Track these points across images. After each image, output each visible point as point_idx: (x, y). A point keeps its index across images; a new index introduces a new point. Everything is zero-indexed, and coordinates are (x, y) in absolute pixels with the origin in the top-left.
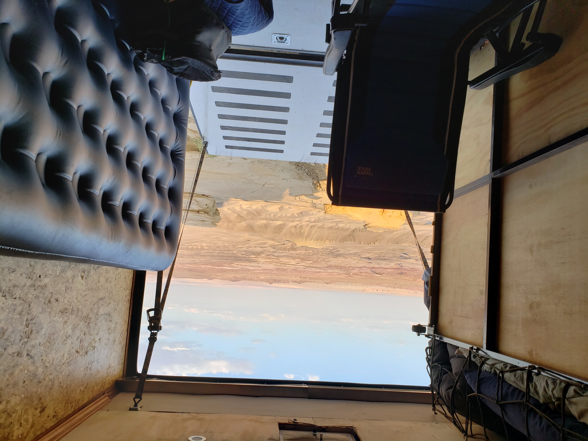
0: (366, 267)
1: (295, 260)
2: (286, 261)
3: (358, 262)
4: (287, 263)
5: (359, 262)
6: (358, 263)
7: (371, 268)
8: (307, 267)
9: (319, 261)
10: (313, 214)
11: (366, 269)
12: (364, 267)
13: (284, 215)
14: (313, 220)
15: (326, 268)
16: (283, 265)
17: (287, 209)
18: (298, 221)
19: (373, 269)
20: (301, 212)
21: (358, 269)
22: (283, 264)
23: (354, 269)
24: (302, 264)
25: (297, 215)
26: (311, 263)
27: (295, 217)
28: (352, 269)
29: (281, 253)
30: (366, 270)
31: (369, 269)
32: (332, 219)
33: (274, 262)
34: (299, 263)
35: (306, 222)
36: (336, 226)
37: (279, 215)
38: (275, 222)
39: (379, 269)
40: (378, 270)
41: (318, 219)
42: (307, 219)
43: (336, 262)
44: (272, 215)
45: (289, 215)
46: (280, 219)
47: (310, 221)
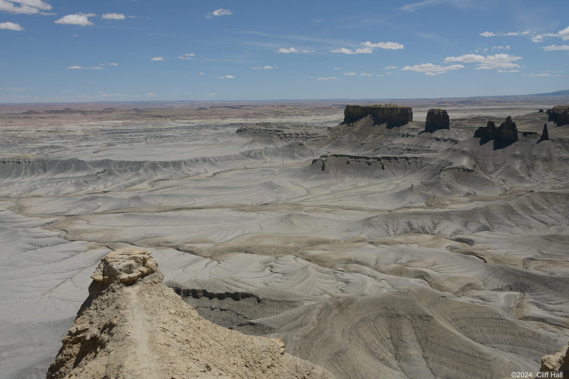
1: (39, 136)
8: (22, 131)
13: (55, 185)
14: (17, 185)
20: (31, 191)
24: (29, 133)
26: (18, 135)
27: (40, 185)
29: (55, 143)
33: (65, 132)
35: (24, 182)
37: (60, 184)
38: (64, 176)
41: (9, 186)
42: (24, 185)
44: (69, 183)
45: (47, 186)
46: (58, 180)
47: (20, 183)
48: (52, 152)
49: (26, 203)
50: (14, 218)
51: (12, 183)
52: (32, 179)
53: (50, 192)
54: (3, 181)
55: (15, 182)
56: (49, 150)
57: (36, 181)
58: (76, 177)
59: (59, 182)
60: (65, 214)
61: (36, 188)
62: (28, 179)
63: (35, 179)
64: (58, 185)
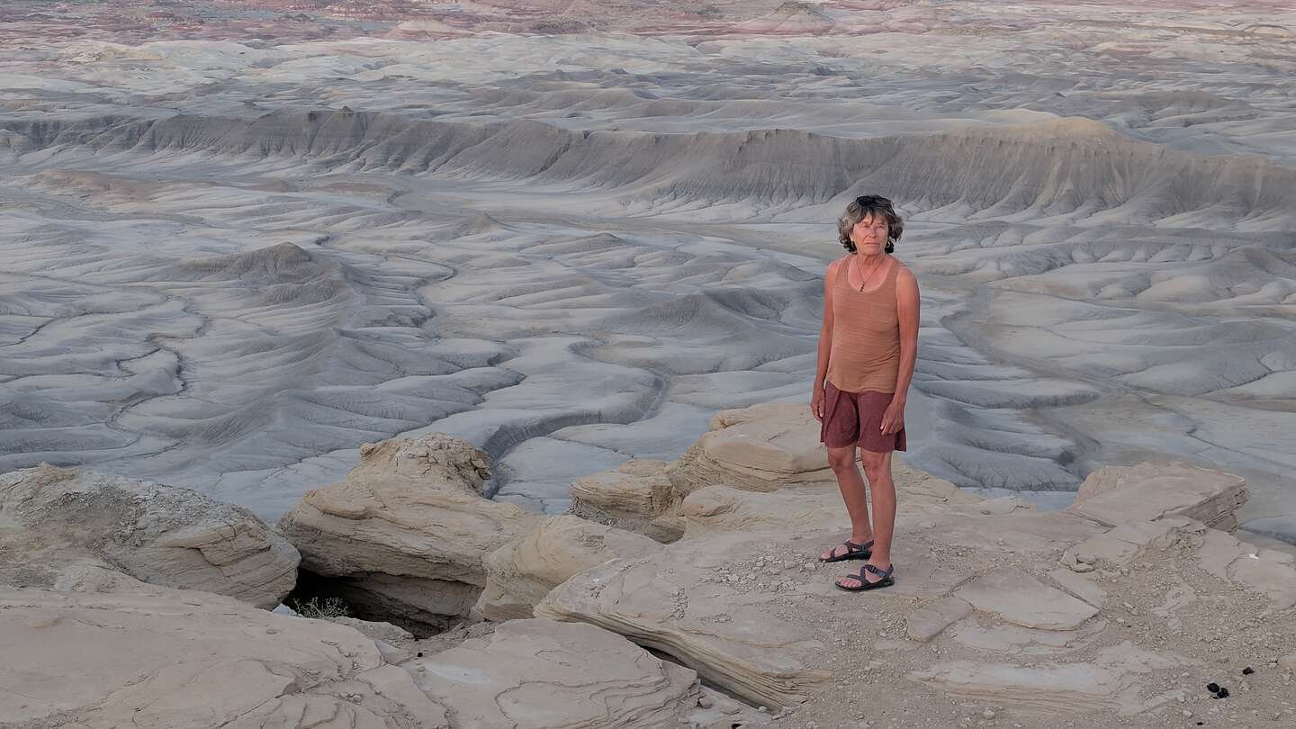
0: (851, 34)
1: (1175, 52)
2: (1221, 47)
3: (881, 57)
4: (1221, 37)
5: (875, 56)
6: (878, 52)
7: (831, 31)
8: (1125, 24)
9: (1055, 51)
10: (999, 260)
11: (851, 24)
12: (860, 34)
13: (1140, 254)
14: (1009, 236)
15: (1037, 20)
16: (1239, 28)
18: (1077, 231)
19: (819, 25)
20: (1049, 268)
21: (890, 22)
22: (1242, 34)
23: (904, 25)
24: (1146, 34)
25: (1078, 255)
26: (1102, 40)
27: (1088, 248)
28: (919, 20)
29: (1222, 85)
30: (853, 19)
31: (838, 25)
32: (919, 238)
33: (1284, 40)
34: (1167, 38)
35: (1040, 228)
36: (913, 208)
37: (1162, 255)
38: (1194, 222)
39: (798, 27)
40: (800, 21)
41: (983, 238)
42: (1036, 241)
43: (978, 52)
44: (1196, 254)
45: (1115, 254)
46: (1163, 239)
47: (1025, 229)
48: (1188, 123)
49: (1013, 310)
50: (947, 359)
51: (997, 228)
52: (1073, 219)
53: (1111, 282)
54: (976, 215)
55: (1005, 226)
56: (1179, 113)
57: (1083, 230)
58: (1233, 237)
59: (1163, 246)
60: (1126, 378)
61: (1072, 260)
62: (1057, 220)
63: (1082, 223)
64: (1154, 258)
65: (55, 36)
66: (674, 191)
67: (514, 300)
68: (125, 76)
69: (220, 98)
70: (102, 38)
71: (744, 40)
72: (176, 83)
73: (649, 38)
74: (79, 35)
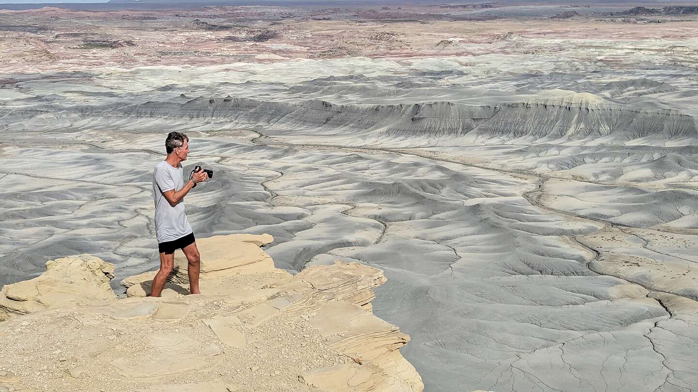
0: (475, 55)
1: (634, 60)
2: (656, 57)
4: (657, 52)
6: (488, 63)
7: (465, 54)
8: (609, 47)
9: (574, 61)
10: (548, 162)
11: (474, 50)
12: (479, 55)
13: (618, 159)
14: (553, 151)
15: (565, 46)
16: (665, 48)
17: (604, 172)
18: (586, 148)
19: (459, 51)
20: (573, 166)
21: (493, 49)
22: (666, 50)
23: (500, 50)
25: (587, 160)
26: (598, 55)
27: (593, 156)
28: (508, 48)
29: (657, 75)
30: (475, 48)
31: (468, 51)
32: (509, 153)
33: (687, 53)
34: (627, 54)
36: (506, 139)
37: (627, 160)
38: (644, 143)
39: (447, 52)
40: (449, 50)
41: (540, 152)
42: (566, 153)
43: (537, 62)
44: (645, 158)
45: (605, 159)
46: (629, 151)
47: (560, 147)
48: (641, 94)
49: (555, 187)
50: (523, 212)
51: (547, 147)
52: (584, 143)
54: (537, 141)
55: (552, 146)
56: (636, 90)
57: (590, 147)
58: (664, 149)
59: (629, 155)
60: (611, 220)
61: (584, 162)
62: (576, 143)
63: (589, 144)
64: (625, 161)
65: (90, 65)
66: (388, 133)
67: (310, 187)
68: (124, 84)
69: (169, 93)
70: (113, 65)
71: (422, 59)
72: (148, 87)
73: (376, 59)
74: (102, 64)
